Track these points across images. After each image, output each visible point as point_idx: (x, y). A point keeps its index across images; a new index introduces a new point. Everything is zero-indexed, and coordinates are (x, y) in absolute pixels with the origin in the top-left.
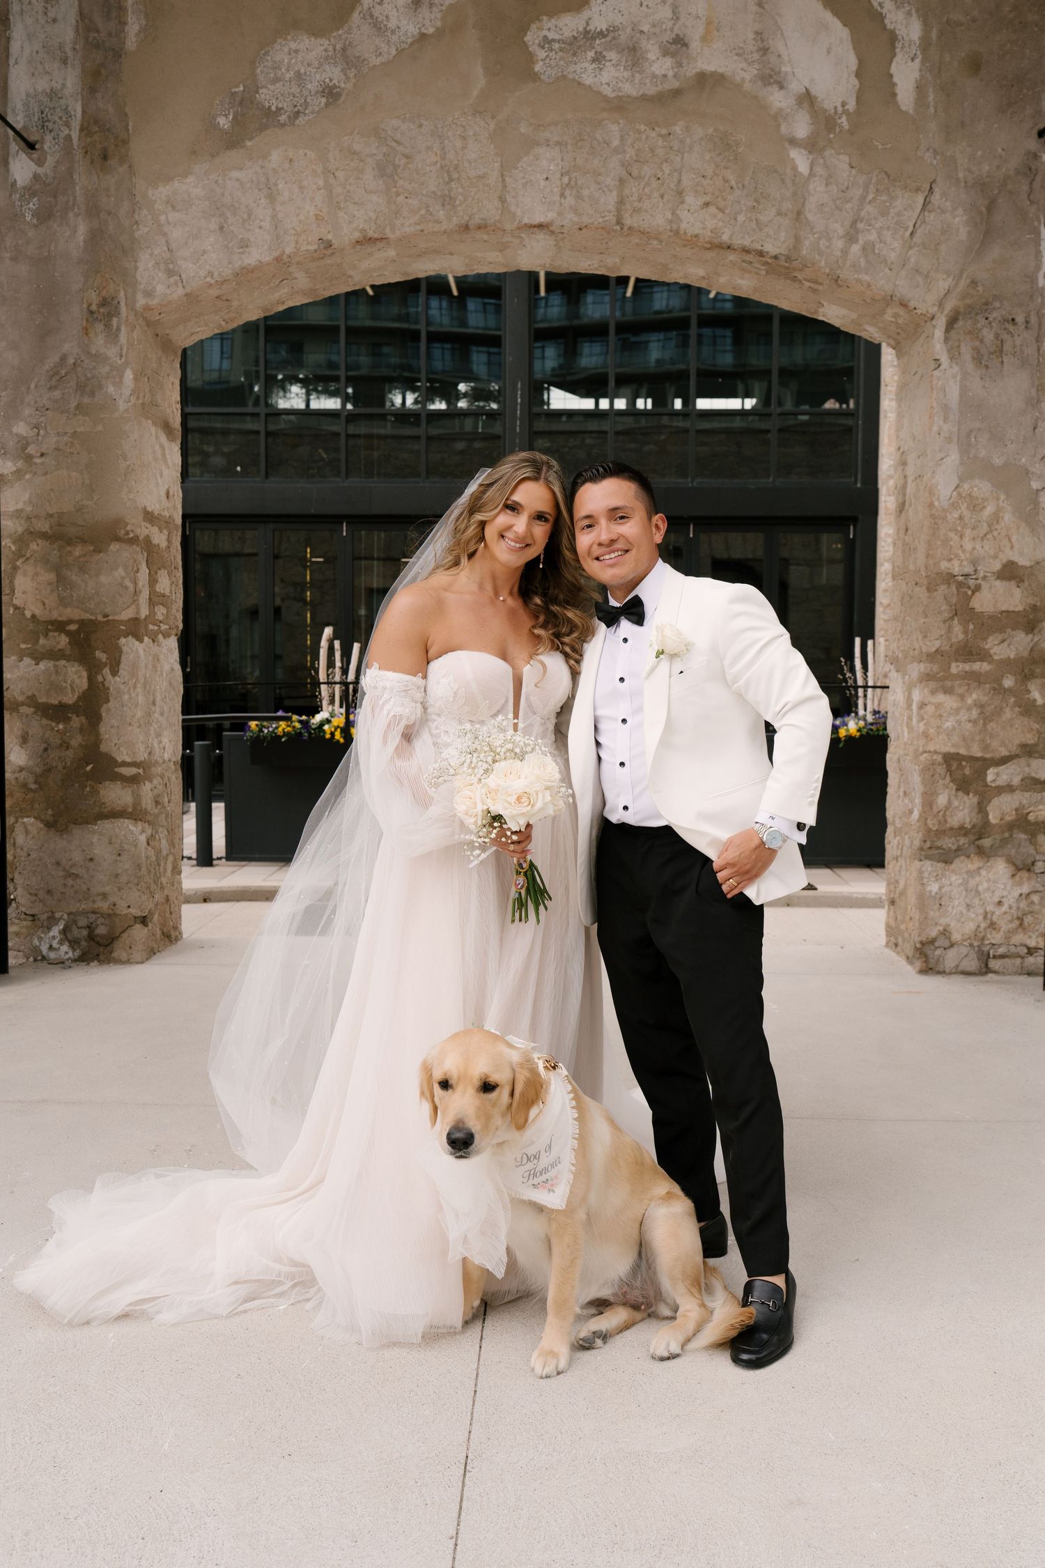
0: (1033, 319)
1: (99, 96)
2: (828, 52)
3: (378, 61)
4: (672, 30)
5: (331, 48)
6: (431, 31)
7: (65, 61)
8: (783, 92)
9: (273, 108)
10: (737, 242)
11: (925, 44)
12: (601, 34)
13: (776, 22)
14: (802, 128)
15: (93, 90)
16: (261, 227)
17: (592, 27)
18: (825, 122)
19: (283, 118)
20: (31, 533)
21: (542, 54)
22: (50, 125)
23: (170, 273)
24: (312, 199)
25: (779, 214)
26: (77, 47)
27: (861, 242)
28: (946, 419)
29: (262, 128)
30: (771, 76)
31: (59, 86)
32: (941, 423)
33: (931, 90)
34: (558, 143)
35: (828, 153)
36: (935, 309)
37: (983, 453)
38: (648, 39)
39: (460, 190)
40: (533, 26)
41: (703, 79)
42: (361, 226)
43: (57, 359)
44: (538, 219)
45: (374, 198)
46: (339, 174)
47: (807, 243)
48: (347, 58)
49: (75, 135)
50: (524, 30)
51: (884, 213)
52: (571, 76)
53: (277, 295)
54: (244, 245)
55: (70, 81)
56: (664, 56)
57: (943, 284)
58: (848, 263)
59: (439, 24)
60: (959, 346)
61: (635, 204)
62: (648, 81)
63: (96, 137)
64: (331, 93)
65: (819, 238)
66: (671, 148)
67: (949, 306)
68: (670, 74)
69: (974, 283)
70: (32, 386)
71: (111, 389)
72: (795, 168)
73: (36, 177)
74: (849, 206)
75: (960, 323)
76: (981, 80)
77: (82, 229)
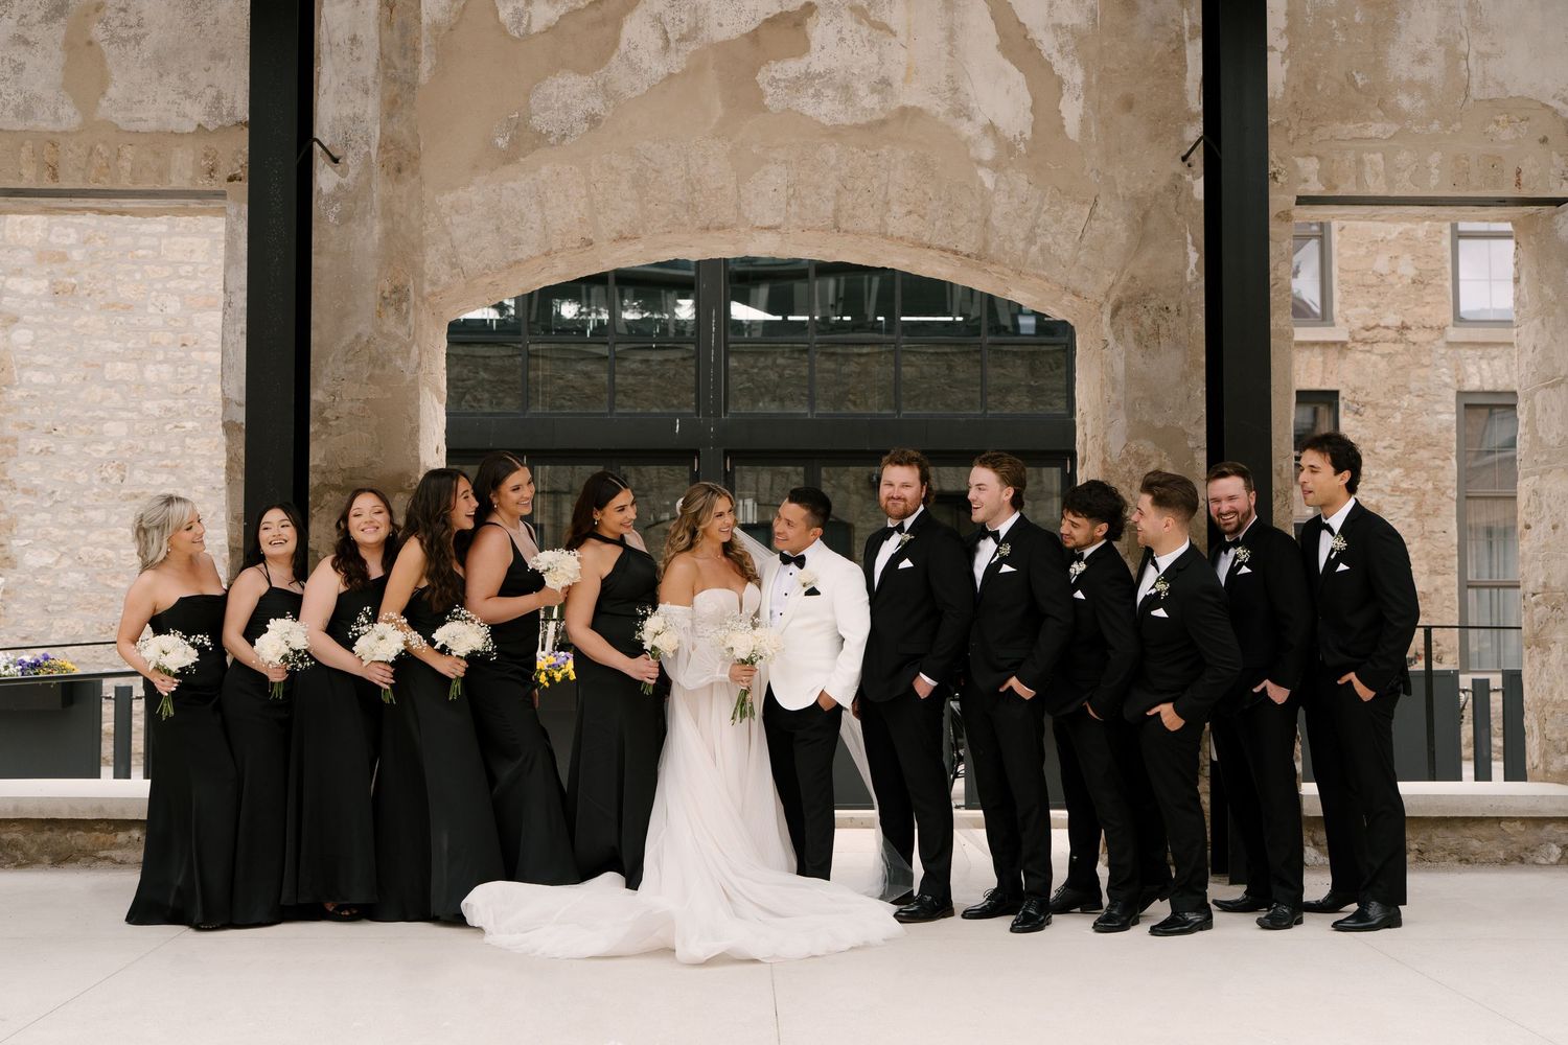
0: (1184, 308)
1: (395, 120)
2: (1008, 92)
3: (635, 94)
4: (878, 73)
5: (593, 84)
6: (678, 71)
7: (366, 92)
8: (971, 123)
9: (544, 132)
10: (936, 243)
11: (1087, 87)
12: (820, 75)
13: (964, 68)
14: (987, 151)
15: (390, 116)
16: (532, 228)
17: (812, 70)
18: (1007, 147)
19: (552, 140)
20: (326, 485)
21: (770, 90)
22: (353, 143)
23: (453, 266)
24: (576, 206)
25: (970, 221)
26: (378, 80)
27: (1039, 244)
28: (1113, 390)
29: (534, 148)
30: (961, 111)
31: (361, 112)
32: (1110, 393)
33: (1093, 123)
34: (785, 162)
35: (1009, 172)
36: (1103, 299)
37: (1146, 418)
38: (859, 80)
39: (702, 199)
40: (763, 69)
41: (904, 111)
42: (618, 228)
43: (353, 337)
44: (768, 222)
45: (629, 205)
46: (599, 185)
47: (994, 245)
48: (607, 91)
49: (374, 152)
50: (755, 71)
51: (1058, 221)
52: (794, 109)
53: (537, 279)
54: (517, 242)
55: (371, 108)
56: (872, 93)
57: (1109, 278)
58: (1029, 261)
59: (684, 66)
60: (1123, 330)
61: (850, 211)
62: (858, 113)
63: (391, 154)
64: (593, 120)
65: (1004, 241)
66: (879, 166)
67: (1113, 297)
68: (878, 107)
69: (1133, 278)
70: (330, 359)
71: (399, 363)
72: (982, 184)
73: (339, 186)
74: (1028, 214)
75: (1123, 310)
76: (1134, 115)
77: (378, 229)
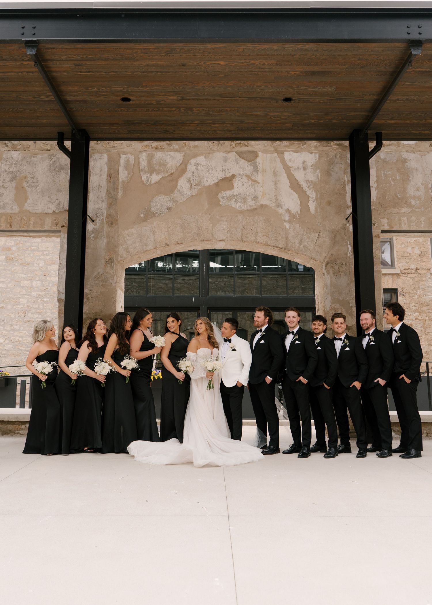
0: (348, 264)
1: (111, 209)
2: (293, 200)
3: (182, 201)
4: (254, 194)
5: (169, 198)
6: (194, 194)
7: (103, 201)
8: (282, 209)
9: (155, 212)
10: (272, 244)
11: (317, 198)
12: (237, 195)
13: (280, 193)
14: (287, 218)
15: (109, 208)
16: (151, 241)
17: (234, 194)
18: (293, 217)
19: (157, 215)
20: (88, 318)
21: (222, 200)
22: (98, 216)
23: (127, 252)
24: (164, 234)
25: (282, 238)
26: (106, 198)
27: (303, 245)
28: (327, 289)
29: (152, 217)
30: (279, 205)
31: (101, 207)
32: (326, 290)
33: (319, 209)
34: (226, 221)
35: (294, 223)
36: (323, 261)
37: (337, 297)
38: (248, 197)
39: (202, 232)
40: (220, 193)
41: (262, 206)
42: (176, 240)
43: (97, 273)
44: (221, 239)
45: (180, 234)
46: (171, 228)
47: (289, 245)
48: (173, 200)
49: (104, 218)
50: (217, 194)
51: (309, 238)
52: (229, 205)
53: (152, 256)
54: (146, 245)
55: (104, 206)
56: (252, 200)
57: (324, 255)
58: (300, 250)
59: (196, 193)
60: (329, 270)
61: (246, 235)
62: (248, 206)
63: (110, 219)
64: (169, 209)
65: (293, 244)
66: (255, 222)
67: (326, 261)
68: (254, 205)
69: (332, 255)
70: (90, 280)
71: (111, 281)
72: (286, 227)
73: (94, 228)
74: (300, 236)
75: (329, 265)
76: (331, 206)
77: (105, 241)
